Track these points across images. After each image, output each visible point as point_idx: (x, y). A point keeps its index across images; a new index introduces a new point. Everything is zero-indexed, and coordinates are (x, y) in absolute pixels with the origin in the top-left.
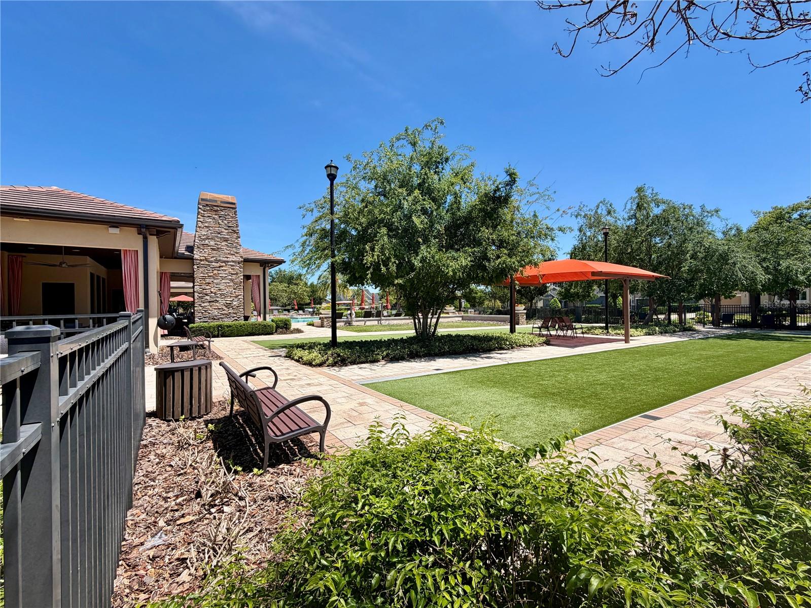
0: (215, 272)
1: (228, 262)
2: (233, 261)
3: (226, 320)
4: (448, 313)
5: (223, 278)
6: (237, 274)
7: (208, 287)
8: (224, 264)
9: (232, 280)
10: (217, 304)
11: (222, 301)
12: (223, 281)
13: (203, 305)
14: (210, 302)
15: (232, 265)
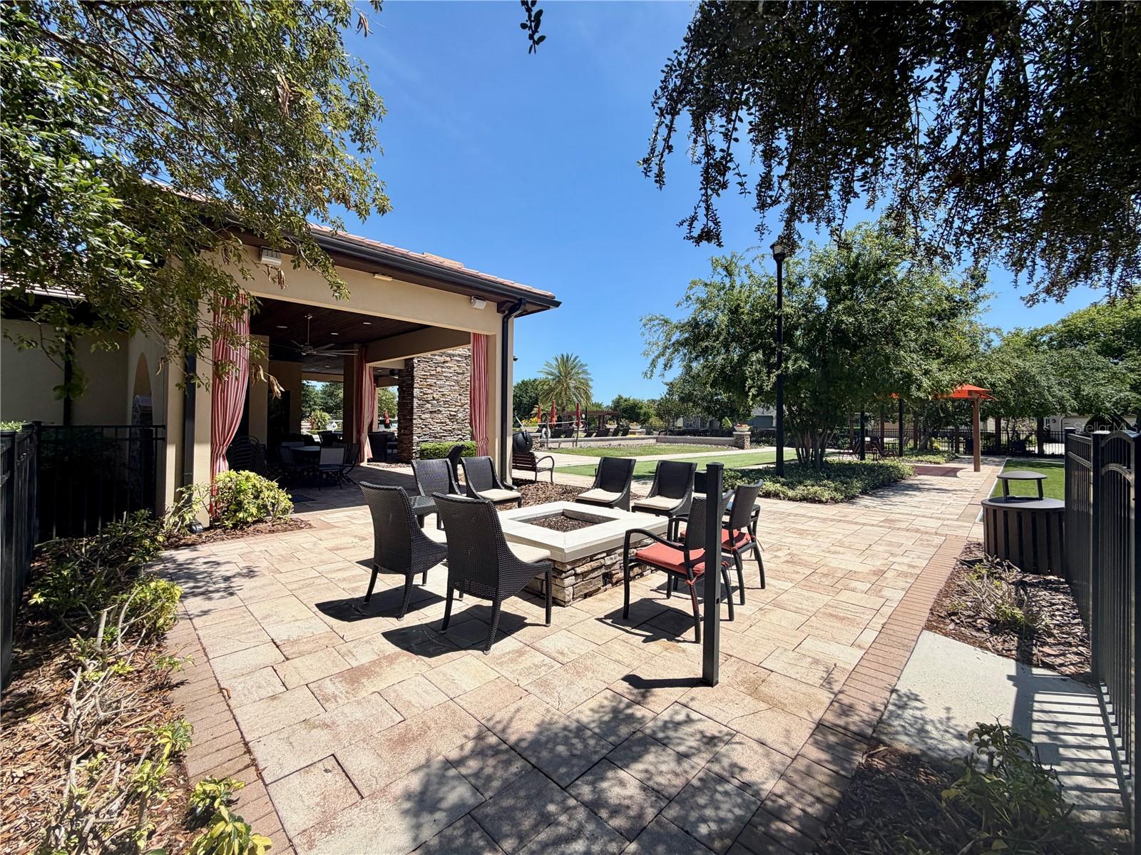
0: (439, 369)
1: (454, 355)
2: (459, 355)
3: (449, 438)
4: (634, 433)
5: (448, 379)
6: (463, 373)
7: (430, 391)
8: (448, 359)
9: (457, 382)
10: (440, 416)
11: (445, 412)
12: (447, 383)
13: (423, 416)
14: (431, 412)
15: (458, 361)
